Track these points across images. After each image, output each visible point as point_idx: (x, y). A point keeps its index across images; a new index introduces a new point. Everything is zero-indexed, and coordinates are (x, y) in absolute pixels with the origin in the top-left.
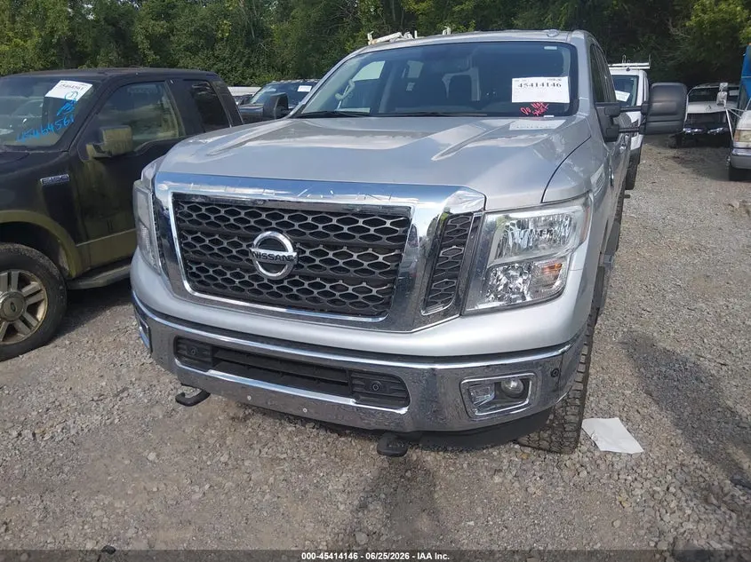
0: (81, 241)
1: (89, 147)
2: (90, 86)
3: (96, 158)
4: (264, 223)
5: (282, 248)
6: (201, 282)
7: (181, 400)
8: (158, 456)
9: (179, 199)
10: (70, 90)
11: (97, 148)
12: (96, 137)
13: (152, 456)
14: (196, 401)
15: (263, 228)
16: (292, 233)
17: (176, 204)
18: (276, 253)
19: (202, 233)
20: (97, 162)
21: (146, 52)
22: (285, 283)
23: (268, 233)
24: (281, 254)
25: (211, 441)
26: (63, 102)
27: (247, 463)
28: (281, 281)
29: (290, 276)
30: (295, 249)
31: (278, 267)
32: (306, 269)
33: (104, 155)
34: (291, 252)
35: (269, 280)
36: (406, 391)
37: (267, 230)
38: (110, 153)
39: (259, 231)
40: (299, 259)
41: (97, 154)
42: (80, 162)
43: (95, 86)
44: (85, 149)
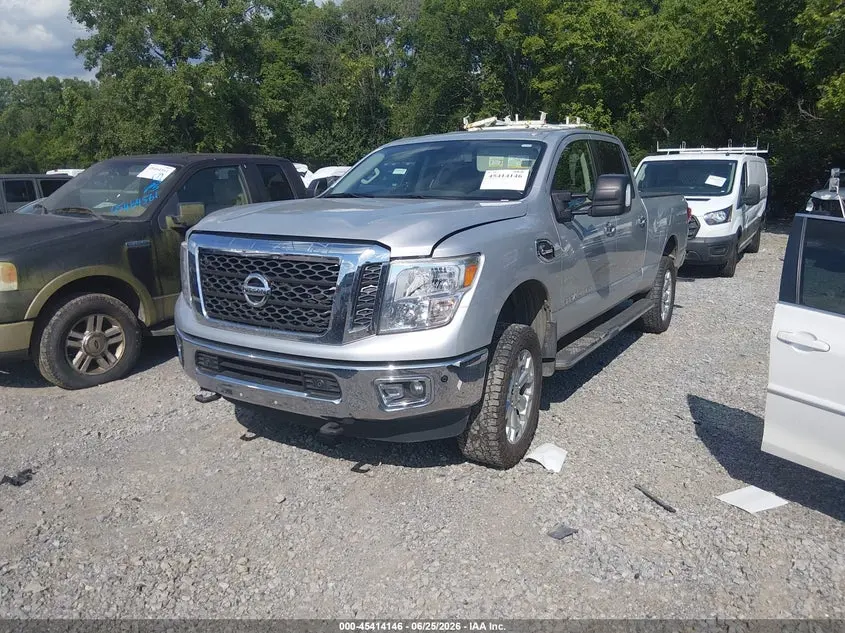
0: (157, 295)
1: (169, 219)
2: (174, 169)
3: (175, 229)
4: (252, 268)
5: (261, 284)
6: (213, 310)
7: (199, 399)
8: (187, 451)
9: (202, 252)
10: (158, 172)
11: (175, 220)
12: (175, 211)
13: (183, 452)
14: (209, 400)
15: (251, 271)
16: (268, 275)
17: (200, 255)
18: (256, 289)
19: (215, 276)
20: (173, 231)
21: (264, 131)
22: (264, 310)
23: (254, 275)
24: (261, 289)
25: (230, 446)
26: (151, 181)
27: (251, 459)
28: (261, 309)
29: (266, 305)
30: (269, 285)
31: (259, 298)
32: (277, 300)
33: (180, 226)
34: (267, 288)
35: (254, 308)
36: (338, 387)
39: (248, 273)
40: (272, 293)
41: (174, 226)
42: (160, 232)
43: (178, 168)
44: (165, 220)
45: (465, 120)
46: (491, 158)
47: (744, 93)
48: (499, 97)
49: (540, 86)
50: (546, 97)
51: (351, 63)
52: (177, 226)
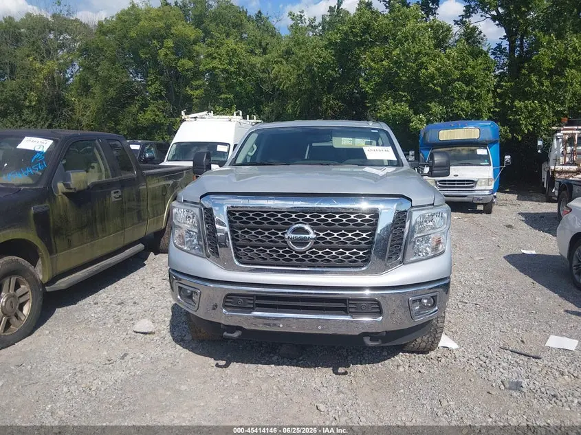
0: (53, 254)
1: (60, 185)
3: (64, 193)
4: (294, 220)
5: (307, 233)
6: (247, 258)
10: (37, 144)
11: (67, 186)
15: (293, 223)
16: (313, 225)
17: (229, 212)
19: (248, 229)
20: (64, 196)
22: (307, 253)
23: (297, 225)
24: (307, 236)
26: (34, 152)
28: (305, 252)
29: (311, 249)
30: (314, 233)
31: (304, 244)
32: (321, 244)
33: (71, 191)
35: (296, 252)
36: (379, 308)
37: (296, 224)
38: (75, 189)
39: (290, 224)
40: (317, 239)
41: (65, 190)
42: (54, 196)
43: (55, 142)
44: (56, 187)
45: (183, 113)
46: (343, 139)
47: (324, 106)
48: (161, 97)
49: (192, 93)
50: (195, 101)
51: (38, 65)
52: (68, 191)
